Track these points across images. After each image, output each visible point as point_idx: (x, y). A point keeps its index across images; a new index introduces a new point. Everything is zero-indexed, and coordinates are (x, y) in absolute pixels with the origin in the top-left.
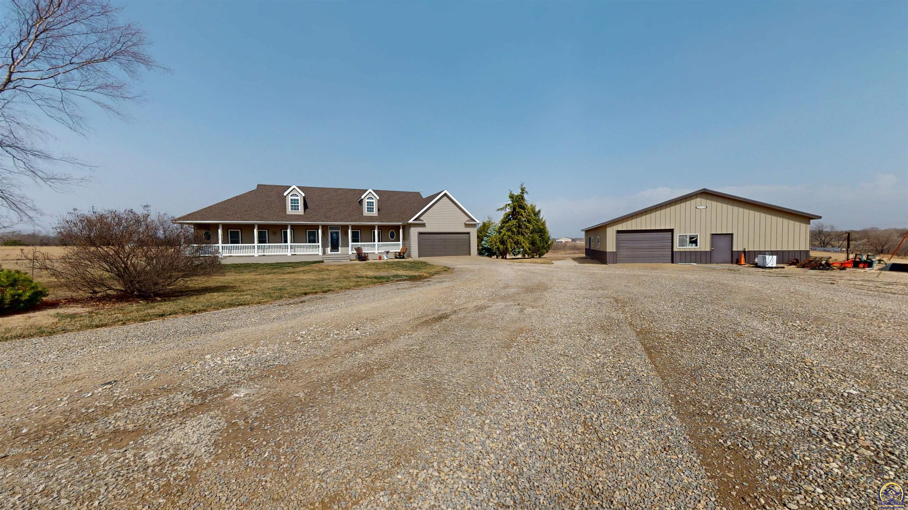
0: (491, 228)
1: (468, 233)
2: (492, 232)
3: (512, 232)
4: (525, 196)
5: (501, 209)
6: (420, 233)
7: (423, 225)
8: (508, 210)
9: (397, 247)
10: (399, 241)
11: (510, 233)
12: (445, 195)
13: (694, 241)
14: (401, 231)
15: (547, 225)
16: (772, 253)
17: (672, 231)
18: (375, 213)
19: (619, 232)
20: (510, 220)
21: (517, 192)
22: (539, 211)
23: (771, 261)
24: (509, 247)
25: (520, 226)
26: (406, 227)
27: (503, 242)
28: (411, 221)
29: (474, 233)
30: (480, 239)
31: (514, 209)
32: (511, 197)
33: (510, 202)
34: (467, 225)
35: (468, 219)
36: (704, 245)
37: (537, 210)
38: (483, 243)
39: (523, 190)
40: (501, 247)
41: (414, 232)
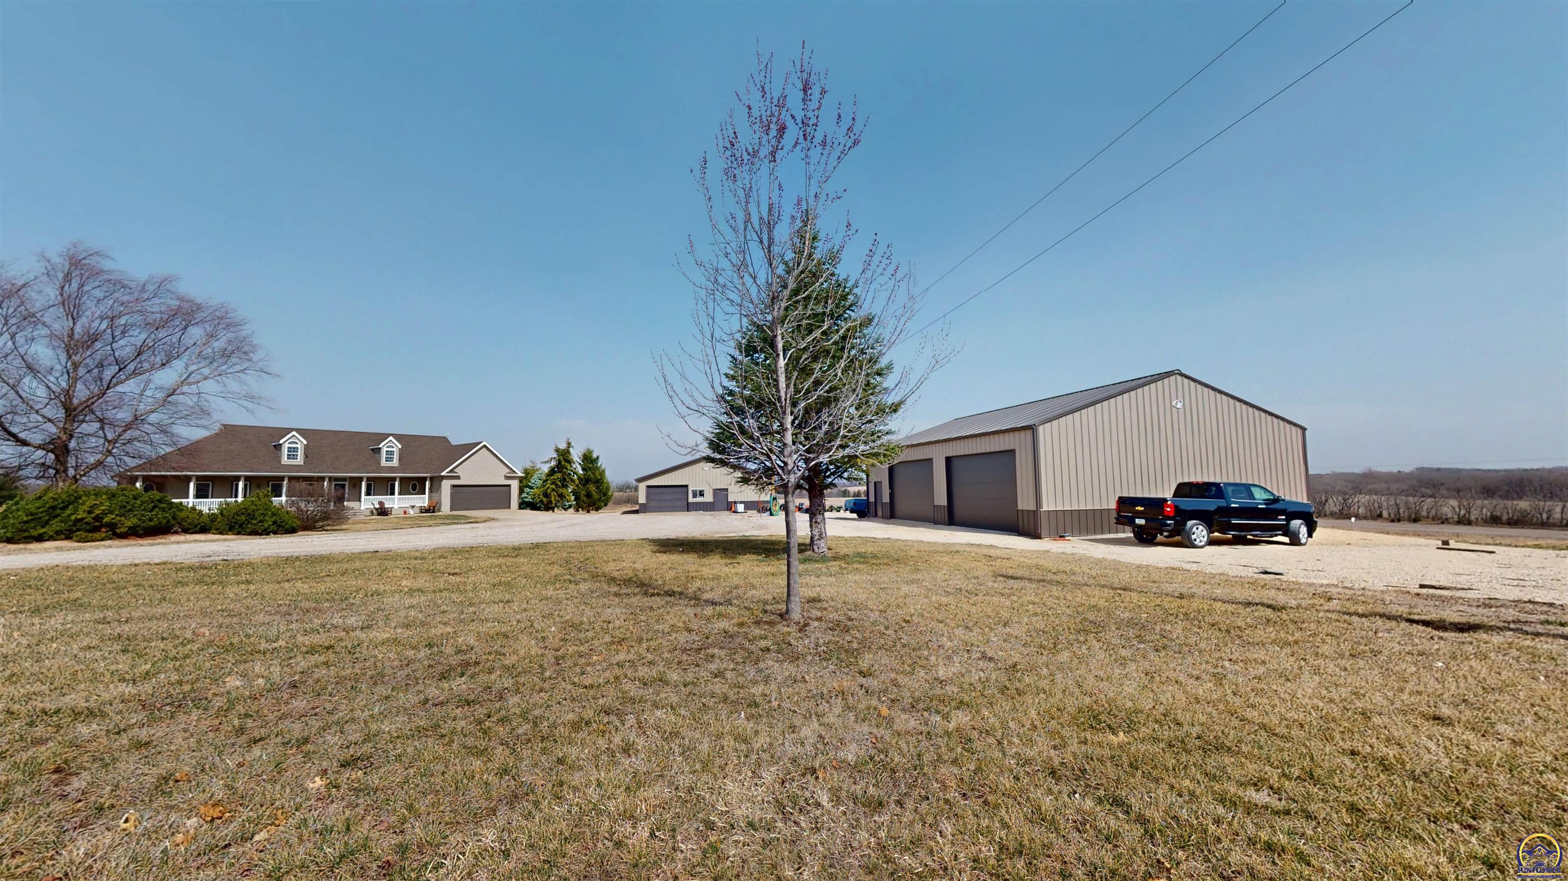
0: (535, 476)
1: (509, 486)
2: (535, 481)
3: (556, 485)
4: (571, 449)
5: (546, 462)
6: (454, 486)
7: (458, 478)
8: (553, 463)
9: (423, 500)
10: (424, 494)
11: (554, 486)
12: (485, 446)
13: (702, 494)
14: (427, 483)
15: (607, 474)
16: (741, 502)
17: (687, 486)
18: (395, 463)
19: (648, 487)
20: (555, 472)
21: (563, 446)
22: (598, 458)
23: (741, 508)
24: (553, 499)
25: (564, 479)
26: (436, 481)
27: (546, 495)
28: (443, 474)
29: (515, 485)
30: (521, 491)
31: (560, 462)
32: (557, 450)
33: (555, 455)
34: (507, 478)
35: (508, 470)
36: (708, 498)
37: (595, 455)
38: (524, 495)
39: (569, 444)
40: (545, 499)
41: (446, 485)
